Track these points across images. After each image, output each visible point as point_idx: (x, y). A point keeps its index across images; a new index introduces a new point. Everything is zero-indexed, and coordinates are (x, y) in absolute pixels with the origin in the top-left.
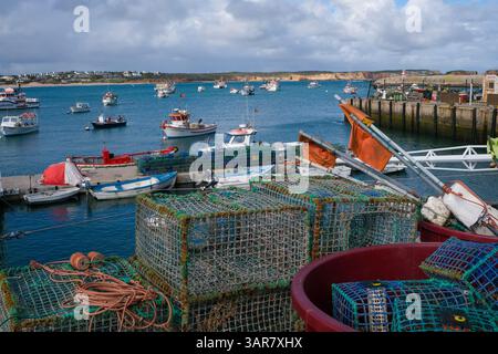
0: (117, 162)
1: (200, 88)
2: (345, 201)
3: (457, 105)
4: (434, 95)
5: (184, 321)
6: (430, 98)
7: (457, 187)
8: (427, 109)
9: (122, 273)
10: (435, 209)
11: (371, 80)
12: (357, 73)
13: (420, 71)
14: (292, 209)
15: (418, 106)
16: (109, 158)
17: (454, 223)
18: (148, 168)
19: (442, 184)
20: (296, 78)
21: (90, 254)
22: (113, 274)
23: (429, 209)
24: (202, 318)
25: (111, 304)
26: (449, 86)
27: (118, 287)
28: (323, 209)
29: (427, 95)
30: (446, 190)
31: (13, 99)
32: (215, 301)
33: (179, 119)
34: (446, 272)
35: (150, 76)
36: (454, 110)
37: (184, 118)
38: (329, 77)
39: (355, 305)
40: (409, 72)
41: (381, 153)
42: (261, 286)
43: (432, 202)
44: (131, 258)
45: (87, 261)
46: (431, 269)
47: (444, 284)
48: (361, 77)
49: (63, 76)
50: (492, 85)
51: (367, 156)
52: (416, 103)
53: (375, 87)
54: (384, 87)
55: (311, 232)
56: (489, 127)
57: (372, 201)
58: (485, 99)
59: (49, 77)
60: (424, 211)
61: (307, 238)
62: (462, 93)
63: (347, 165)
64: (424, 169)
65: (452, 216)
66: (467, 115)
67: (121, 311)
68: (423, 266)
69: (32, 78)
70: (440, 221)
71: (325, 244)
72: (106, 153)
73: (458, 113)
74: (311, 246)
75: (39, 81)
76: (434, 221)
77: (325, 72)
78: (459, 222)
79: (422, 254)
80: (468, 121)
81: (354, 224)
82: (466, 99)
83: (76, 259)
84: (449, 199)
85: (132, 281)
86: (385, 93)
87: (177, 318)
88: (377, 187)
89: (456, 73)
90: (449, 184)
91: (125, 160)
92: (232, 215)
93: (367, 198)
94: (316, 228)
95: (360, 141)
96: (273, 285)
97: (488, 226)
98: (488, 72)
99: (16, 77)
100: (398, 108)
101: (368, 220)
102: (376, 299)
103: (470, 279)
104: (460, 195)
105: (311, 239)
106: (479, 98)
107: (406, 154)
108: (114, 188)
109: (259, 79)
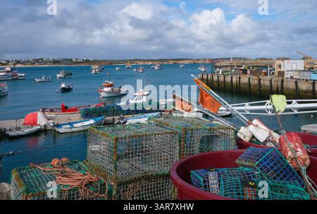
0: (69, 111)
1: (117, 69)
2: (197, 129)
3: (261, 77)
4: (248, 72)
5: (114, 193)
6: (246, 73)
7: (255, 122)
8: (244, 80)
9: (79, 169)
10: (244, 133)
11: (213, 64)
12: (205, 59)
13: (240, 59)
14: (170, 133)
15: (240, 78)
16: (65, 109)
17: (255, 140)
18: (87, 115)
19: (247, 120)
20: (171, 62)
21: (62, 159)
22: (75, 169)
23: (241, 133)
24: (123, 191)
25: (76, 184)
26: (256, 66)
27: (78, 175)
28: (186, 133)
29: (245, 72)
30: (250, 123)
31: (10, 74)
32: (131, 182)
33: (108, 86)
34: (247, 164)
35: (87, 61)
36: (260, 80)
37: (111, 86)
38: (190, 62)
39: (202, 180)
40: (234, 59)
41: (216, 104)
42: (154, 173)
43: (243, 129)
44: (85, 161)
45: (61, 163)
46: (241, 162)
47: (246, 169)
48: (207, 62)
49: (37, 61)
50: (280, 66)
51: (208, 106)
52: (238, 76)
53: (216, 67)
54: (220, 67)
55: (180, 145)
56: (280, 89)
57: (211, 129)
58: (276, 74)
59: (28, 61)
60: (239, 134)
61: (178, 148)
62: (264, 71)
63: (200, 112)
64: (240, 114)
65: (253, 137)
66: (267, 83)
67: (81, 188)
68: (237, 161)
69: (18, 62)
70: (247, 139)
71: (187, 151)
72: (63, 106)
73: (262, 82)
74: (180, 152)
75: (22, 64)
76: (244, 139)
77: (187, 59)
78: (257, 140)
79: (236, 155)
80: (268, 86)
81: (202, 142)
82: (266, 74)
83: (55, 162)
84: (251, 127)
85: (86, 173)
86: (221, 71)
87: (110, 192)
88: (214, 122)
89: (261, 59)
90: (251, 120)
91: (75, 110)
92: (139, 136)
93: (208, 127)
94: (182, 143)
95: (204, 98)
96: (160, 173)
97: (272, 142)
98: (278, 59)
99: (9, 61)
100: (228, 79)
101: (210, 139)
102: (212, 177)
103: (258, 166)
104: (257, 126)
105: (180, 149)
106: (273, 73)
107: (230, 106)
108: (68, 126)
109: (150, 63)
